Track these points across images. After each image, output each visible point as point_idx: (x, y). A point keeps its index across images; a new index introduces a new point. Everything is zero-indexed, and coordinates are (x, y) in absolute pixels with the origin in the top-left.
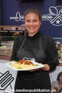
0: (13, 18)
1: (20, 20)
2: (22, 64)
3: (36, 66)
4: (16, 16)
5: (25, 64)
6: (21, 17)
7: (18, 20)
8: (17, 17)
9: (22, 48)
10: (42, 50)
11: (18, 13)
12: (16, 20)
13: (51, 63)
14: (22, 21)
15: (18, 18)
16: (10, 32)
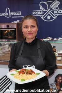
0: (3, 14)
1: (10, 16)
2: (24, 74)
5: (27, 74)
6: (11, 14)
7: (8, 16)
8: (7, 13)
9: (21, 55)
12: (6, 16)
13: (50, 68)
14: (12, 17)
15: (8, 14)
16: (1, 29)
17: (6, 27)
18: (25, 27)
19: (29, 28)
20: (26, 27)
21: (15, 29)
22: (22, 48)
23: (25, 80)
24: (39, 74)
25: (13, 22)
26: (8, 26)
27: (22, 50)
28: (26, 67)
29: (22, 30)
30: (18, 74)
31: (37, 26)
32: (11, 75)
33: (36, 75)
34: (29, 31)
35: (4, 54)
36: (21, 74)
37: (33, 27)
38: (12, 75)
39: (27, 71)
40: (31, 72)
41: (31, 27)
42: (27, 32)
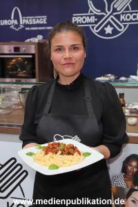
0: (5, 22)
1: (22, 26)
2: (56, 153)
3: (85, 156)
4: (12, 17)
5: (62, 154)
6: (24, 21)
7: (17, 26)
8: (14, 19)
9: (49, 113)
10: (94, 116)
11: (16, 10)
12: (12, 27)
14: (27, 29)
15: (16, 22)
16: (2, 56)
17: (13, 52)
18: (56, 50)
19: (67, 50)
20: (60, 49)
21: (33, 55)
22: (50, 96)
23: (57, 168)
24: (89, 154)
25: (28, 40)
26: (17, 49)
27: (49, 100)
28: (59, 138)
29: (50, 55)
30: (43, 153)
31: (84, 46)
32: (27, 154)
33: (82, 157)
34: (65, 59)
35: (9, 111)
36: (50, 154)
37: (75, 48)
38: (30, 154)
39: (62, 147)
40: (71, 151)
41: (70, 49)
42: (63, 60)
